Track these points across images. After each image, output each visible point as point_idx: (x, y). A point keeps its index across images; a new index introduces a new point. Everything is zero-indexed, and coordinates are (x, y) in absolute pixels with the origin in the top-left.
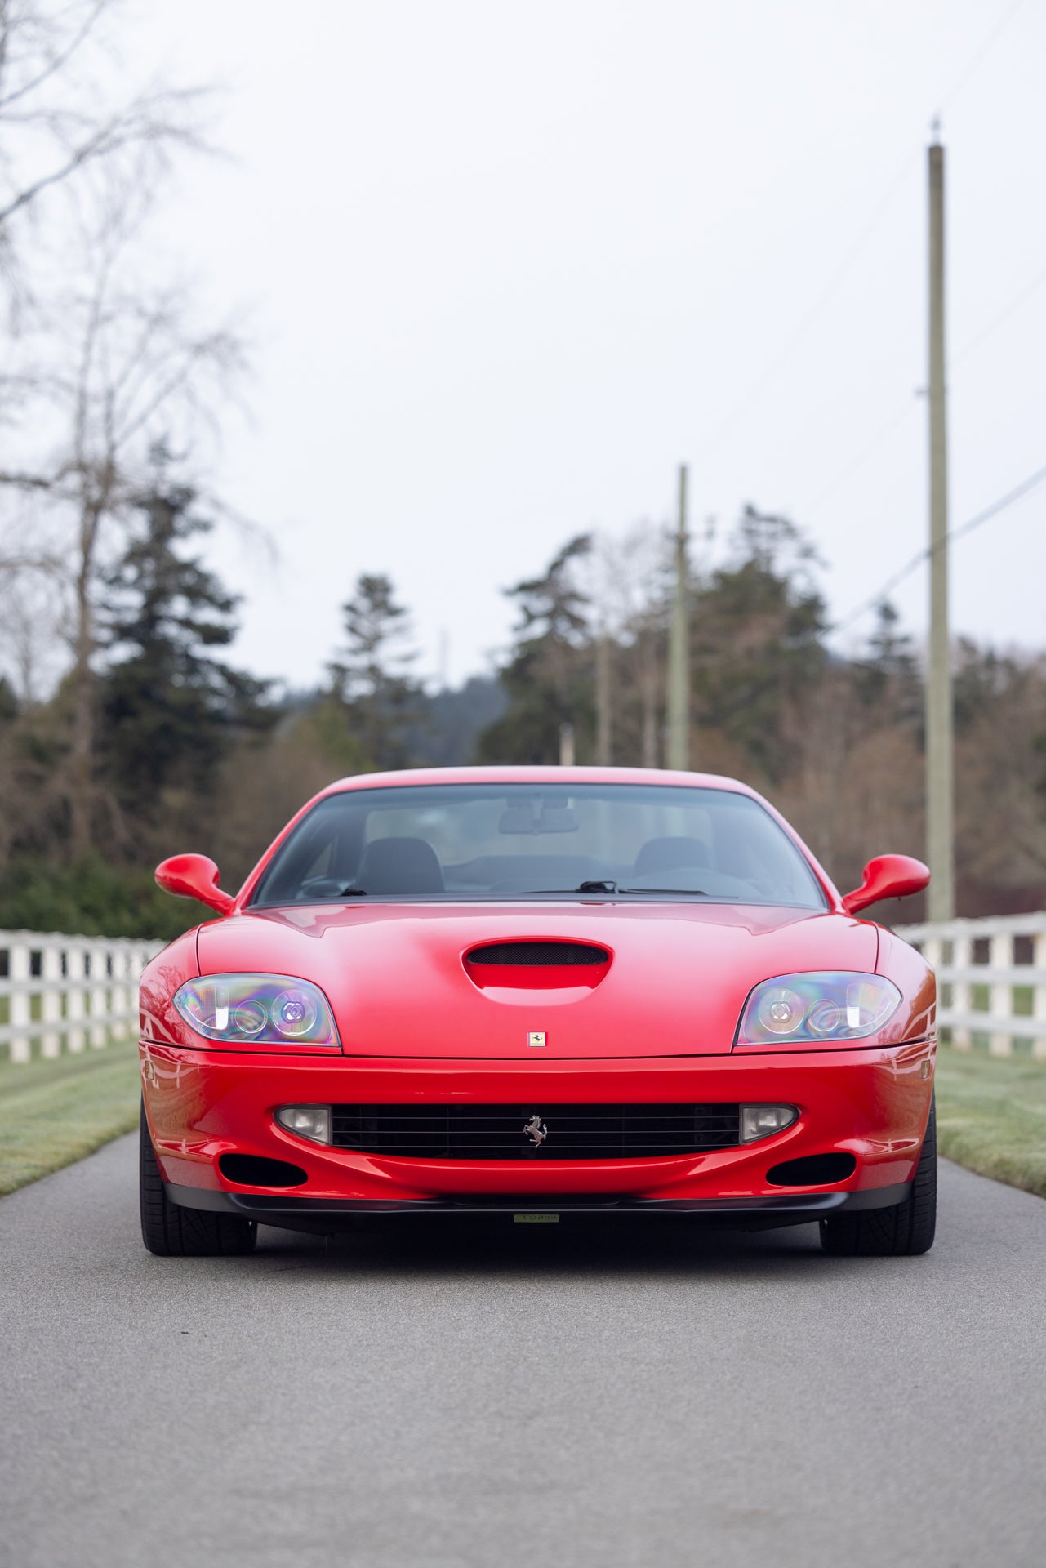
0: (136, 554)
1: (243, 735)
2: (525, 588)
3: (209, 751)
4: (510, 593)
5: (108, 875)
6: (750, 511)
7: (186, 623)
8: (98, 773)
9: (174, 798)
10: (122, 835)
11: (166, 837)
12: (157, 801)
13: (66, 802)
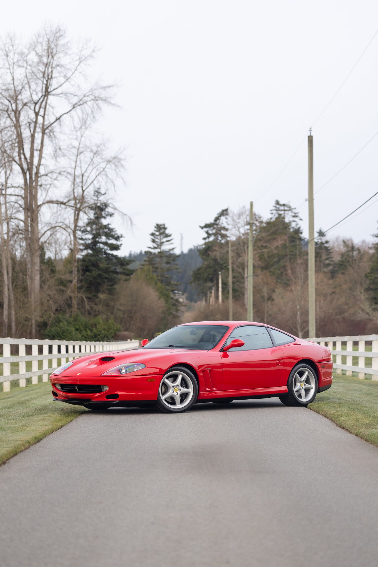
0: (90, 223)
1: (123, 277)
2: (207, 226)
3: (113, 282)
4: (202, 228)
5: (83, 319)
6: (277, 203)
7: (105, 244)
8: (80, 288)
9: (102, 296)
10: (87, 307)
11: (100, 308)
12: (97, 297)
13: (71, 298)
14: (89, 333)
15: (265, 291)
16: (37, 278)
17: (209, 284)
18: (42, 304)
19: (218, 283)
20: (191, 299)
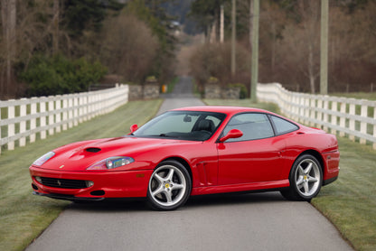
1: (111, 12)
3: (100, 17)
5: (66, 60)
8: (62, 24)
9: (87, 34)
10: (70, 46)
11: (84, 47)
12: (81, 34)
13: (51, 35)
14: (72, 75)
15: (274, 28)
16: (13, 12)
17: (210, 17)
18: (18, 42)
19: (219, 17)
20: (188, 31)
